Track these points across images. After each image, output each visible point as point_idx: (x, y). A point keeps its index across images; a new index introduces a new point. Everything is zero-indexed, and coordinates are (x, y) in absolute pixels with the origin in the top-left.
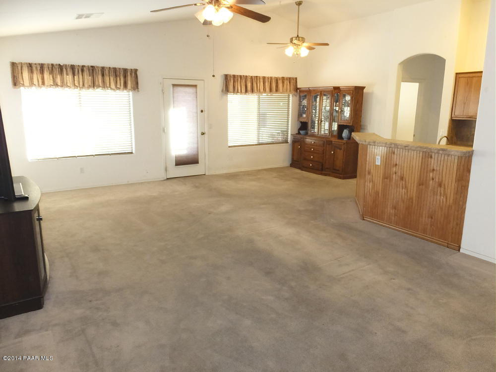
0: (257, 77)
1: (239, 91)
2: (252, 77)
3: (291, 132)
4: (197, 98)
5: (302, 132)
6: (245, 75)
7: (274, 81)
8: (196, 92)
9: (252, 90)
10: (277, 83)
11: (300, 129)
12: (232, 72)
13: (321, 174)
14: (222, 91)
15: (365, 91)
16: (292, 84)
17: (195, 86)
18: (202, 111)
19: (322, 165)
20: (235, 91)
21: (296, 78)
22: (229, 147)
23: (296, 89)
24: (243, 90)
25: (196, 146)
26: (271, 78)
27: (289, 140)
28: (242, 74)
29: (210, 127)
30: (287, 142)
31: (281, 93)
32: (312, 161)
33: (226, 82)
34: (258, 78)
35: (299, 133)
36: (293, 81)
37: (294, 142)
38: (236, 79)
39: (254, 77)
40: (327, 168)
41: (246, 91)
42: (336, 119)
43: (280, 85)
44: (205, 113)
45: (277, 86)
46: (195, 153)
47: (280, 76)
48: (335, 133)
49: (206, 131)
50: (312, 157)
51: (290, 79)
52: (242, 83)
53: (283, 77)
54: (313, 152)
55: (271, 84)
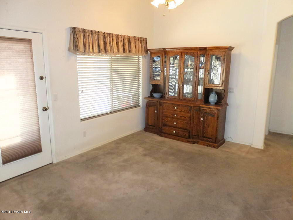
0: (109, 34)
1: (91, 50)
2: (104, 33)
3: (143, 95)
4: (32, 58)
5: (156, 95)
6: (97, 30)
7: (126, 39)
8: (31, 51)
9: (105, 49)
10: (130, 43)
11: (152, 92)
12: (80, 25)
13: (188, 142)
14: (69, 50)
15: (233, 52)
16: (142, 44)
17: (29, 41)
18: (42, 78)
19: (189, 132)
20: (86, 50)
21: (146, 39)
22: (82, 120)
23: (146, 50)
24: (96, 50)
25: (35, 128)
26: (124, 36)
27: (141, 103)
28: (93, 29)
29: (55, 98)
30: (138, 106)
31: (134, 54)
32: (175, 127)
33: (74, 37)
34: (111, 36)
35: (152, 96)
36: (143, 41)
37: (148, 106)
38: (86, 35)
39: (107, 34)
40: (195, 136)
41: (99, 51)
42: (201, 82)
43: (133, 45)
44: (47, 80)
45: (130, 46)
46: (35, 137)
47: (133, 35)
48: (200, 97)
49: (50, 105)
50: (175, 123)
51: (141, 39)
52: (93, 40)
53: (135, 37)
54: (176, 118)
55: (124, 43)
